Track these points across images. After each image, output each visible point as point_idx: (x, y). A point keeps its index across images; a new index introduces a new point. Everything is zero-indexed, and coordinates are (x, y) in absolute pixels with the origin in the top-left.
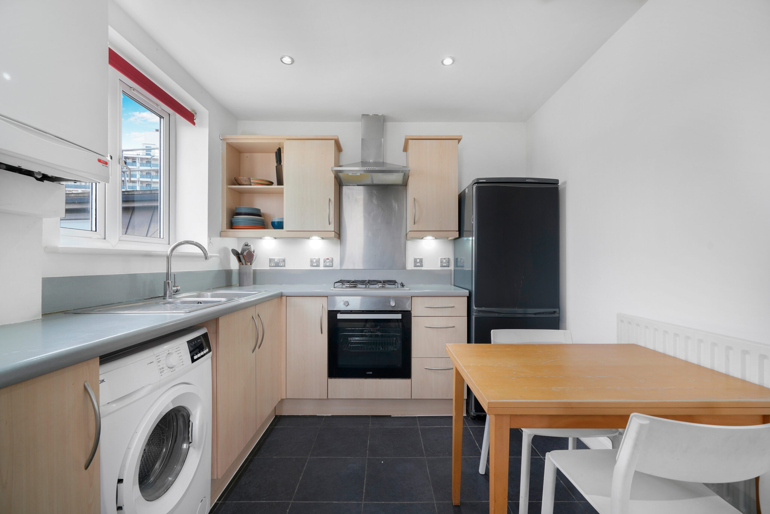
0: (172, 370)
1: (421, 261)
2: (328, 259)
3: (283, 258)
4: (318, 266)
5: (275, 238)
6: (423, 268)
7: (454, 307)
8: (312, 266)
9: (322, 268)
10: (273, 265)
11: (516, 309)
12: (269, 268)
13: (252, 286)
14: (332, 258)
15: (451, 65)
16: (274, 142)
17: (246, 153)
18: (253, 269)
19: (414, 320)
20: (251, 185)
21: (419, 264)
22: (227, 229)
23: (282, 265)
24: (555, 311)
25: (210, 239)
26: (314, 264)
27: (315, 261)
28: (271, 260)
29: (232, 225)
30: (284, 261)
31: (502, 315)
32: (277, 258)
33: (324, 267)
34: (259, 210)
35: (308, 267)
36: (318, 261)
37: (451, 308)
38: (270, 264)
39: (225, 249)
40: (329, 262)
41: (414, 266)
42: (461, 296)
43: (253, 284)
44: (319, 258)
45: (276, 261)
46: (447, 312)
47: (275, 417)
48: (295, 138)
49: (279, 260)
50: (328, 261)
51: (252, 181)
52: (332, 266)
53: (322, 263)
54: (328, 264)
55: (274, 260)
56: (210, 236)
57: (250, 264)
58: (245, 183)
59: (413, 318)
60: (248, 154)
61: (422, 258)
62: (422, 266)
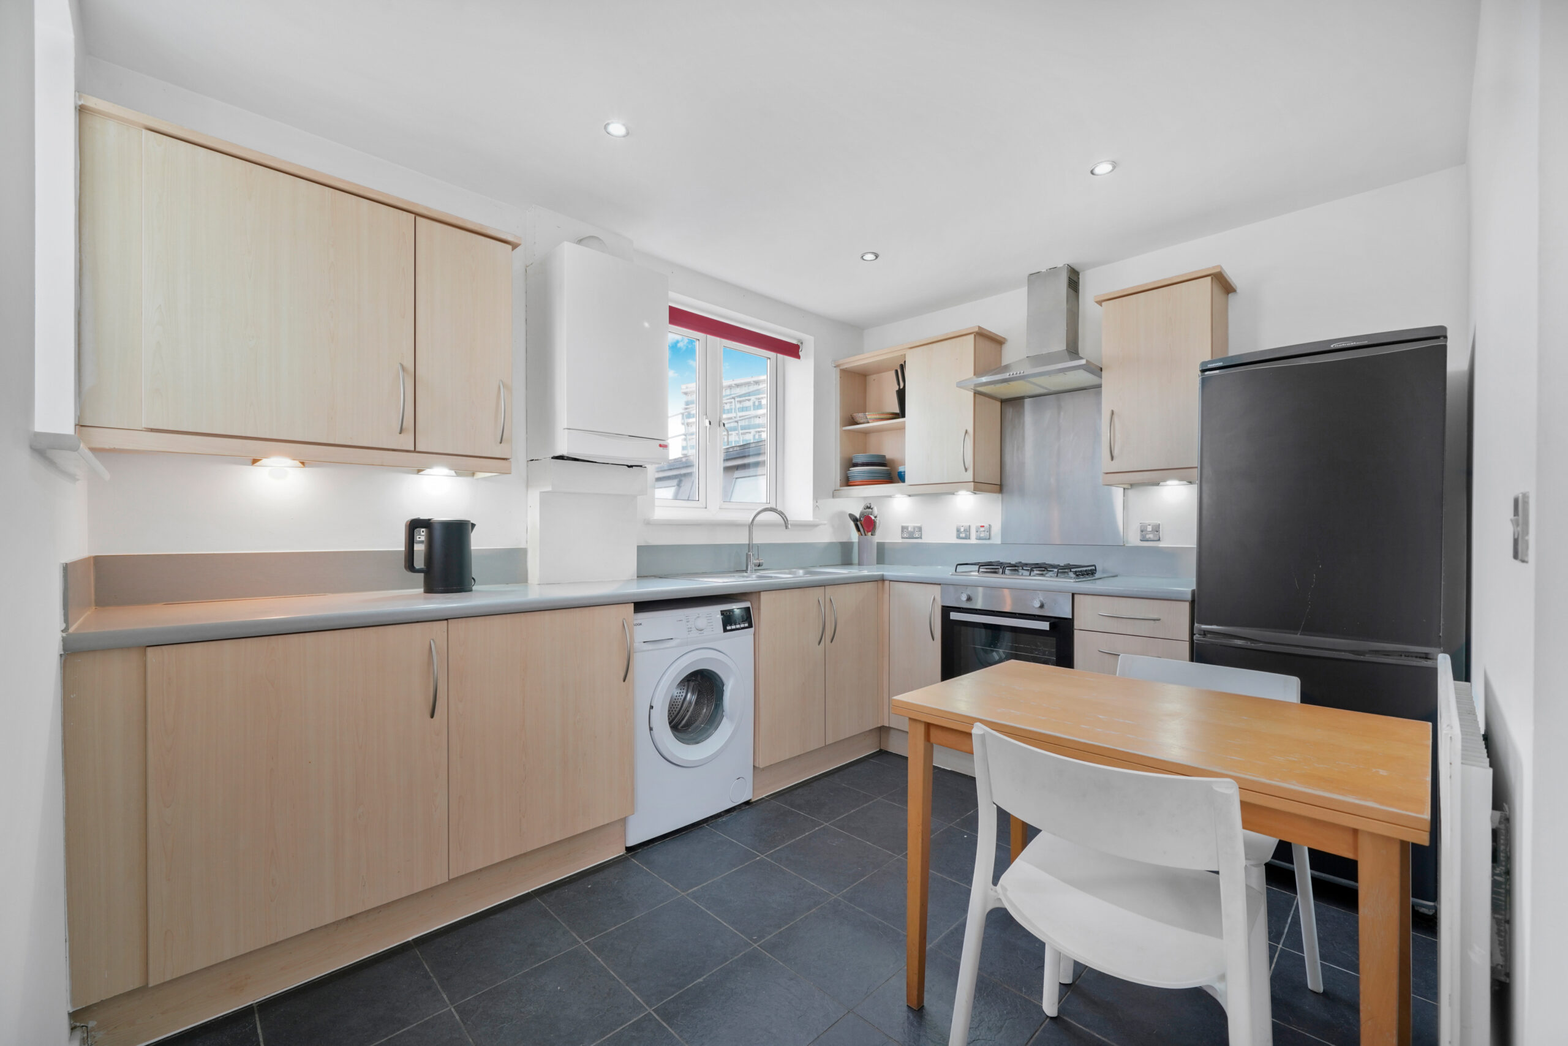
0: (700, 632)
1: (1156, 529)
2: (983, 526)
3: (919, 525)
4: (968, 537)
5: (910, 496)
6: (1161, 545)
7: (1159, 620)
8: (959, 537)
9: (973, 540)
10: (905, 536)
11: (1298, 636)
12: (900, 541)
13: (875, 567)
14: (990, 525)
15: (1110, 172)
16: (892, 356)
17: (874, 374)
18: (877, 543)
19: (1077, 635)
20: (868, 423)
21: (1151, 536)
22: (841, 486)
23: (917, 536)
24: (1426, 654)
25: (817, 502)
26: (961, 535)
27: (962, 530)
28: (904, 528)
29: (847, 482)
30: (920, 529)
31: (1260, 646)
32: (911, 525)
33: (978, 541)
34: (884, 457)
35: (954, 540)
36: (968, 530)
37: (1152, 622)
38: (902, 534)
39: (841, 514)
40: (984, 531)
41: (1141, 540)
42: (1174, 598)
43: (878, 563)
44: (970, 526)
45: (909, 529)
46: (1144, 628)
47: (878, 750)
48: (918, 344)
49: (914, 528)
50: (982, 529)
51: (868, 417)
52: (989, 539)
53: (973, 534)
54: (982, 535)
55: (907, 528)
56: (817, 497)
57: (872, 535)
58: (862, 421)
59: (1075, 632)
60: (875, 375)
61: (1159, 522)
62: (1159, 540)
